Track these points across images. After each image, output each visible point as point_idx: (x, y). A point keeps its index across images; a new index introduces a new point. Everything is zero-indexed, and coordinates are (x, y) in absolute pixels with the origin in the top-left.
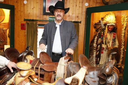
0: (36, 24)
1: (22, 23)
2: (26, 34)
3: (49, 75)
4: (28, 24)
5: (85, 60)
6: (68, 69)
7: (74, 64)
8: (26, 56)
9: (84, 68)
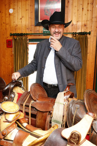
0: (26, 40)
1: (8, 39)
2: (13, 53)
3: (43, 116)
4: (15, 40)
5: (94, 98)
6: (69, 110)
7: (77, 103)
8: (13, 88)
9: (89, 115)
